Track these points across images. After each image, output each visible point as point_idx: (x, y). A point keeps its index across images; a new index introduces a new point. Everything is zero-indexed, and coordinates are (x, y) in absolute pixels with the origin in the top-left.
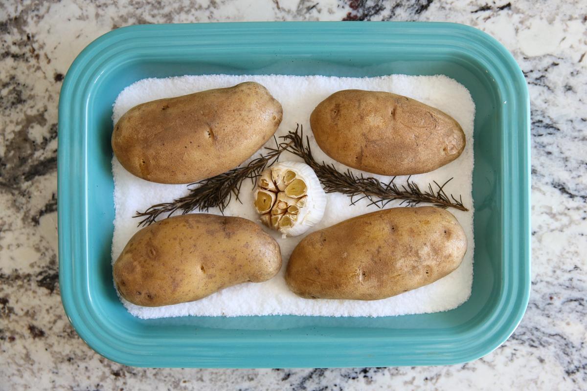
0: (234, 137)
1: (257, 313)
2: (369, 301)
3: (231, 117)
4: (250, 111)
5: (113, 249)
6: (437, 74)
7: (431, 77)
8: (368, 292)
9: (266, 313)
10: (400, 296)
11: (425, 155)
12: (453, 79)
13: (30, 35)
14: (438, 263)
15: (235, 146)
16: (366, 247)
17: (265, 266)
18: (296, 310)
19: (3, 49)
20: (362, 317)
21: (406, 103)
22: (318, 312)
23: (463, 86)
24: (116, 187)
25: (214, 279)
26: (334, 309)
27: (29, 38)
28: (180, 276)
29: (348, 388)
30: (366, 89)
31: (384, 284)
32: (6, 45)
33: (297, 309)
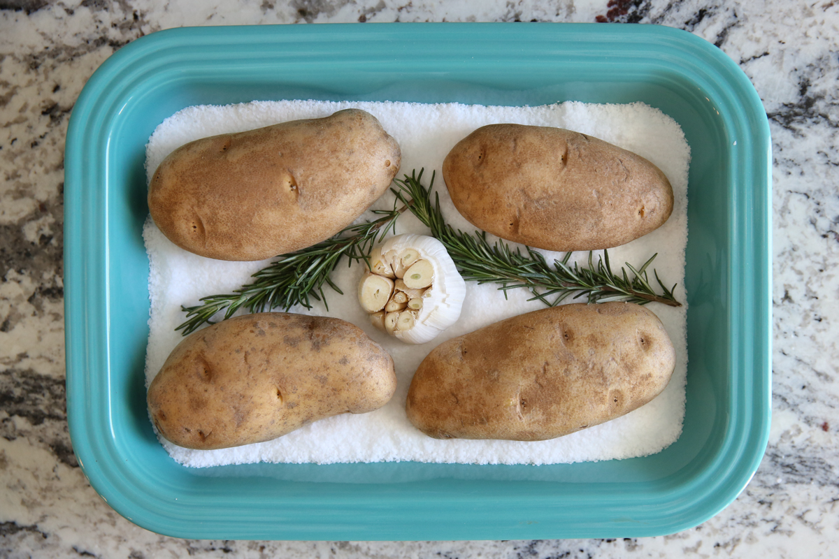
0: (328, 190)
1: (362, 459)
2: (530, 443)
3: (323, 161)
4: (352, 152)
5: (147, 362)
6: (632, 102)
7: (624, 105)
8: (527, 429)
9: (375, 459)
10: (576, 434)
11: (610, 219)
12: (657, 109)
13: (138, 14)
14: (632, 386)
15: (329, 203)
16: (526, 364)
17: (371, 390)
18: (421, 455)
19: (98, 33)
20: (519, 465)
21: (584, 143)
22: (453, 457)
23: (672, 119)
24: (151, 269)
25: (296, 410)
26: (477, 453)
27: (136, 17)
28: (247, 406)
29: (600, 556)
30: (526, 123)
31: (552, 418)
32: (101, 27)
33: (422, 453)
